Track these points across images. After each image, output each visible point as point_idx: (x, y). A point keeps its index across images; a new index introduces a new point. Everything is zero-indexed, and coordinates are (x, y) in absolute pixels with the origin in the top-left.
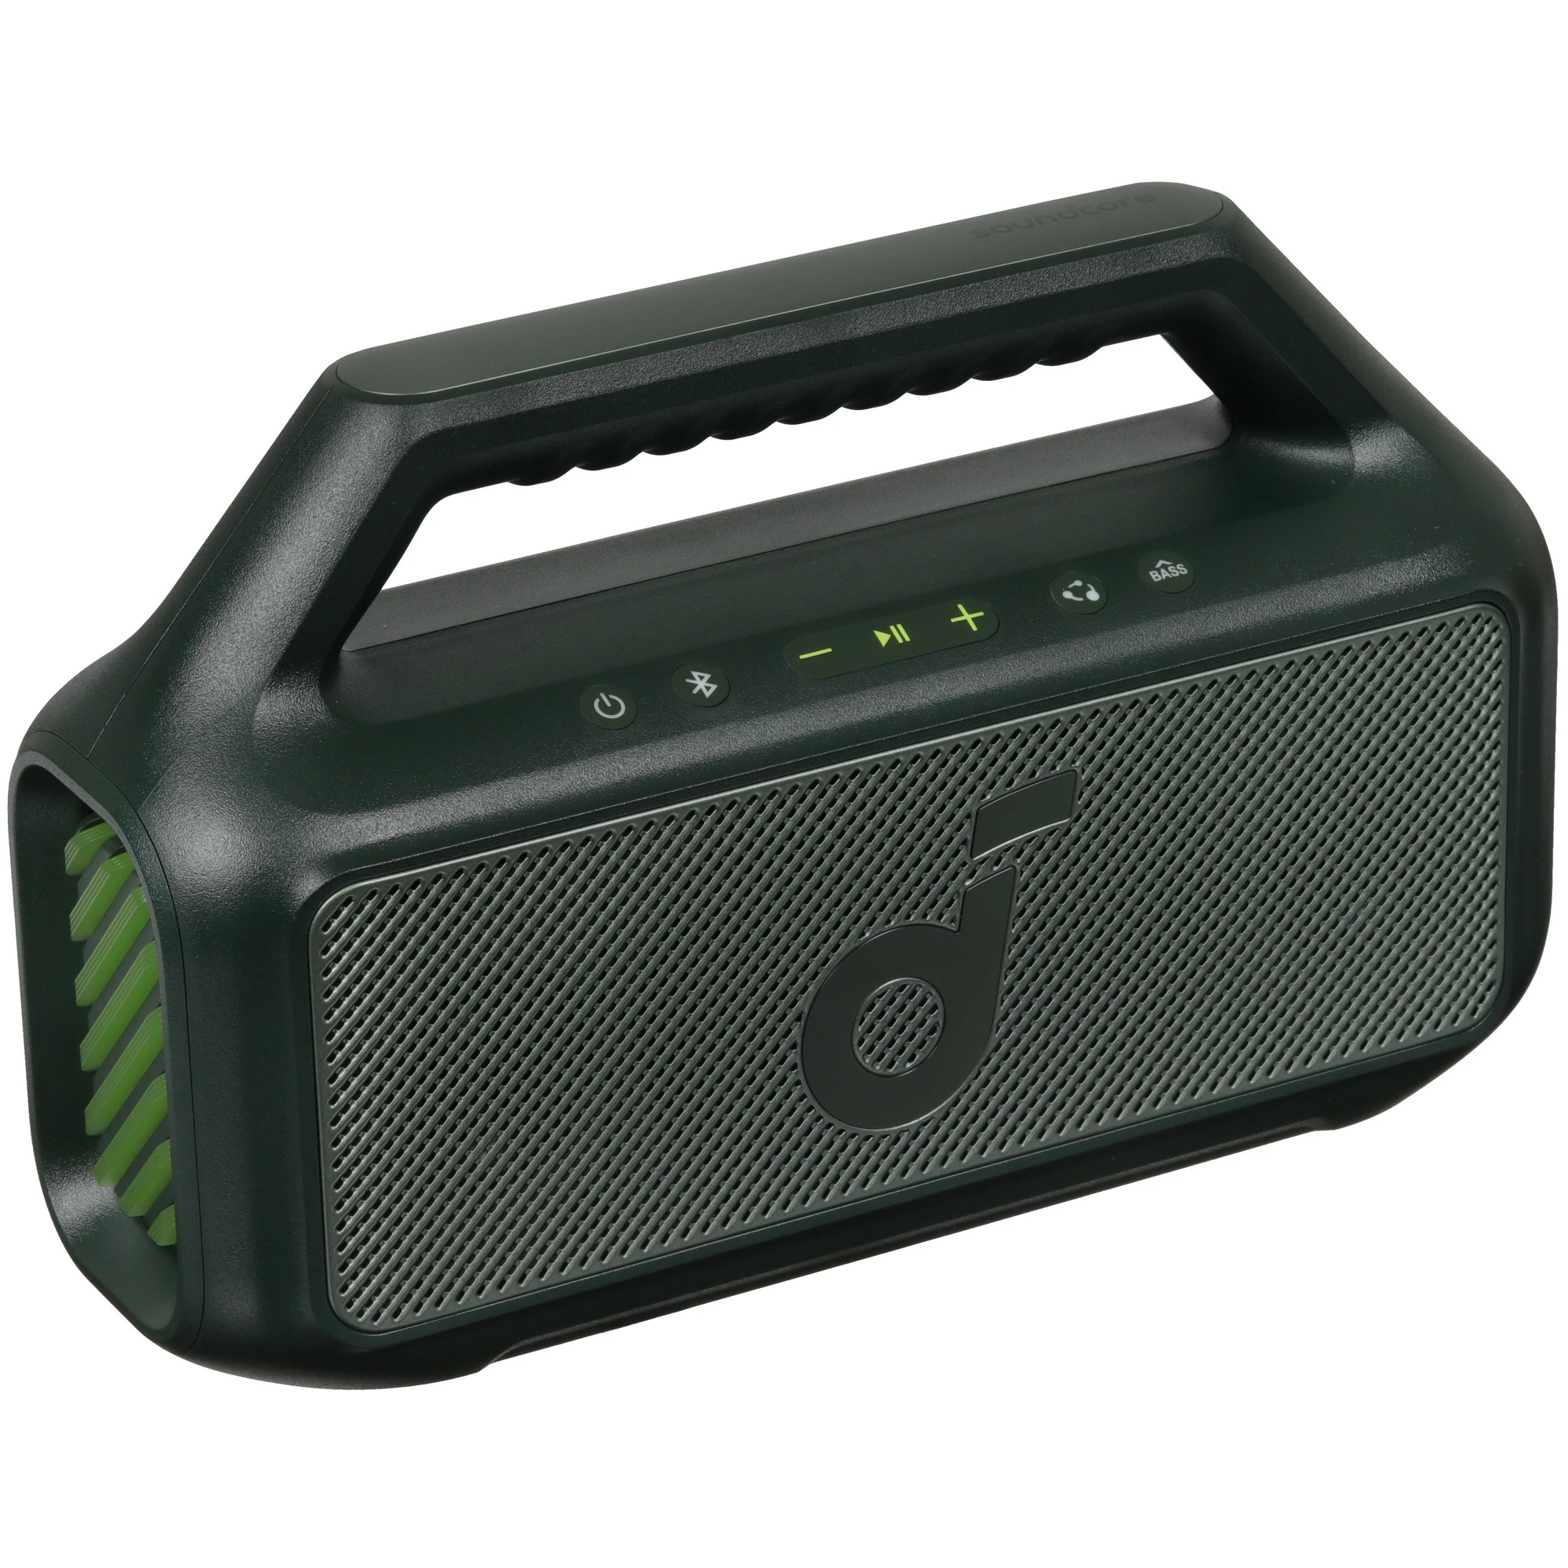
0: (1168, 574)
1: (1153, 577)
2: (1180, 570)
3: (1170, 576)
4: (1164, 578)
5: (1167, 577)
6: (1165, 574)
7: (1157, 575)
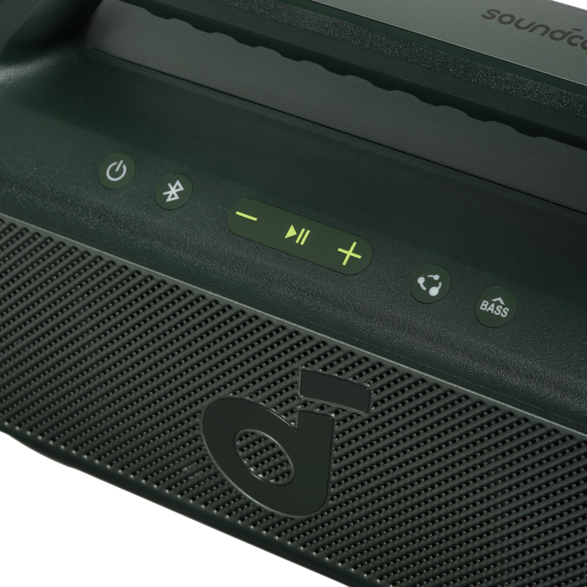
0: (492, 310)
1: (483, 305)
2: (503, 312)
3: (492, 312)
4: (487, 311)
5: (490, 311)
6: (491, 309)
7: (486, 306)
